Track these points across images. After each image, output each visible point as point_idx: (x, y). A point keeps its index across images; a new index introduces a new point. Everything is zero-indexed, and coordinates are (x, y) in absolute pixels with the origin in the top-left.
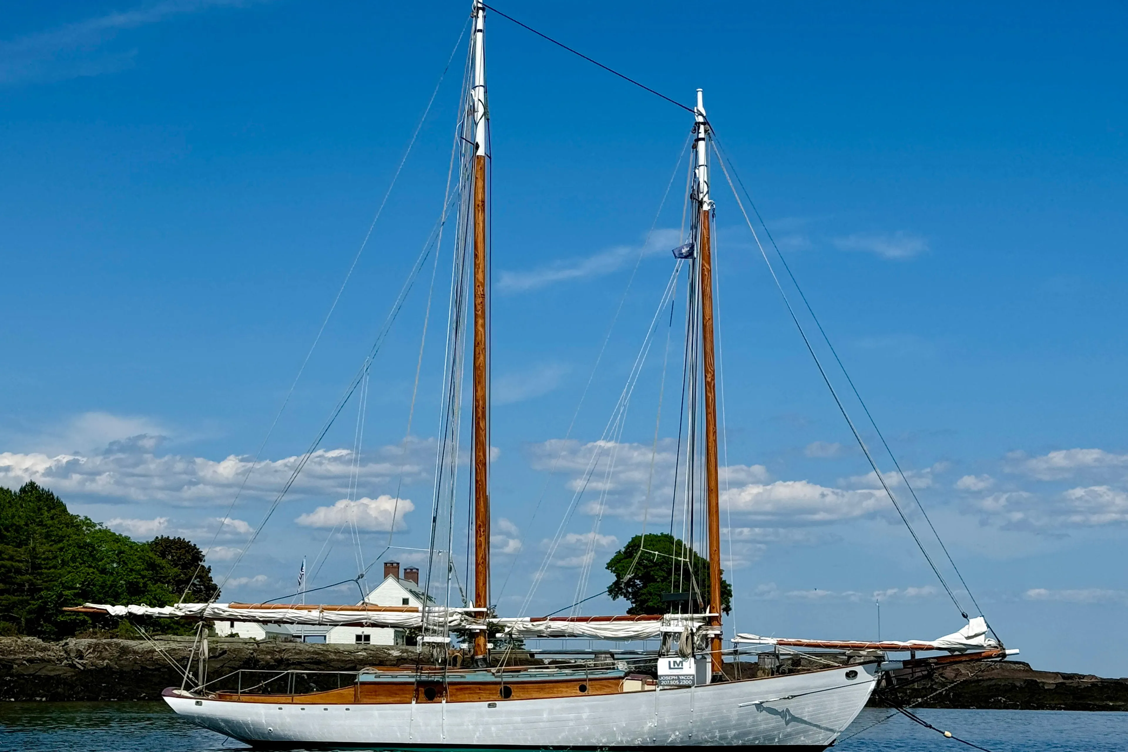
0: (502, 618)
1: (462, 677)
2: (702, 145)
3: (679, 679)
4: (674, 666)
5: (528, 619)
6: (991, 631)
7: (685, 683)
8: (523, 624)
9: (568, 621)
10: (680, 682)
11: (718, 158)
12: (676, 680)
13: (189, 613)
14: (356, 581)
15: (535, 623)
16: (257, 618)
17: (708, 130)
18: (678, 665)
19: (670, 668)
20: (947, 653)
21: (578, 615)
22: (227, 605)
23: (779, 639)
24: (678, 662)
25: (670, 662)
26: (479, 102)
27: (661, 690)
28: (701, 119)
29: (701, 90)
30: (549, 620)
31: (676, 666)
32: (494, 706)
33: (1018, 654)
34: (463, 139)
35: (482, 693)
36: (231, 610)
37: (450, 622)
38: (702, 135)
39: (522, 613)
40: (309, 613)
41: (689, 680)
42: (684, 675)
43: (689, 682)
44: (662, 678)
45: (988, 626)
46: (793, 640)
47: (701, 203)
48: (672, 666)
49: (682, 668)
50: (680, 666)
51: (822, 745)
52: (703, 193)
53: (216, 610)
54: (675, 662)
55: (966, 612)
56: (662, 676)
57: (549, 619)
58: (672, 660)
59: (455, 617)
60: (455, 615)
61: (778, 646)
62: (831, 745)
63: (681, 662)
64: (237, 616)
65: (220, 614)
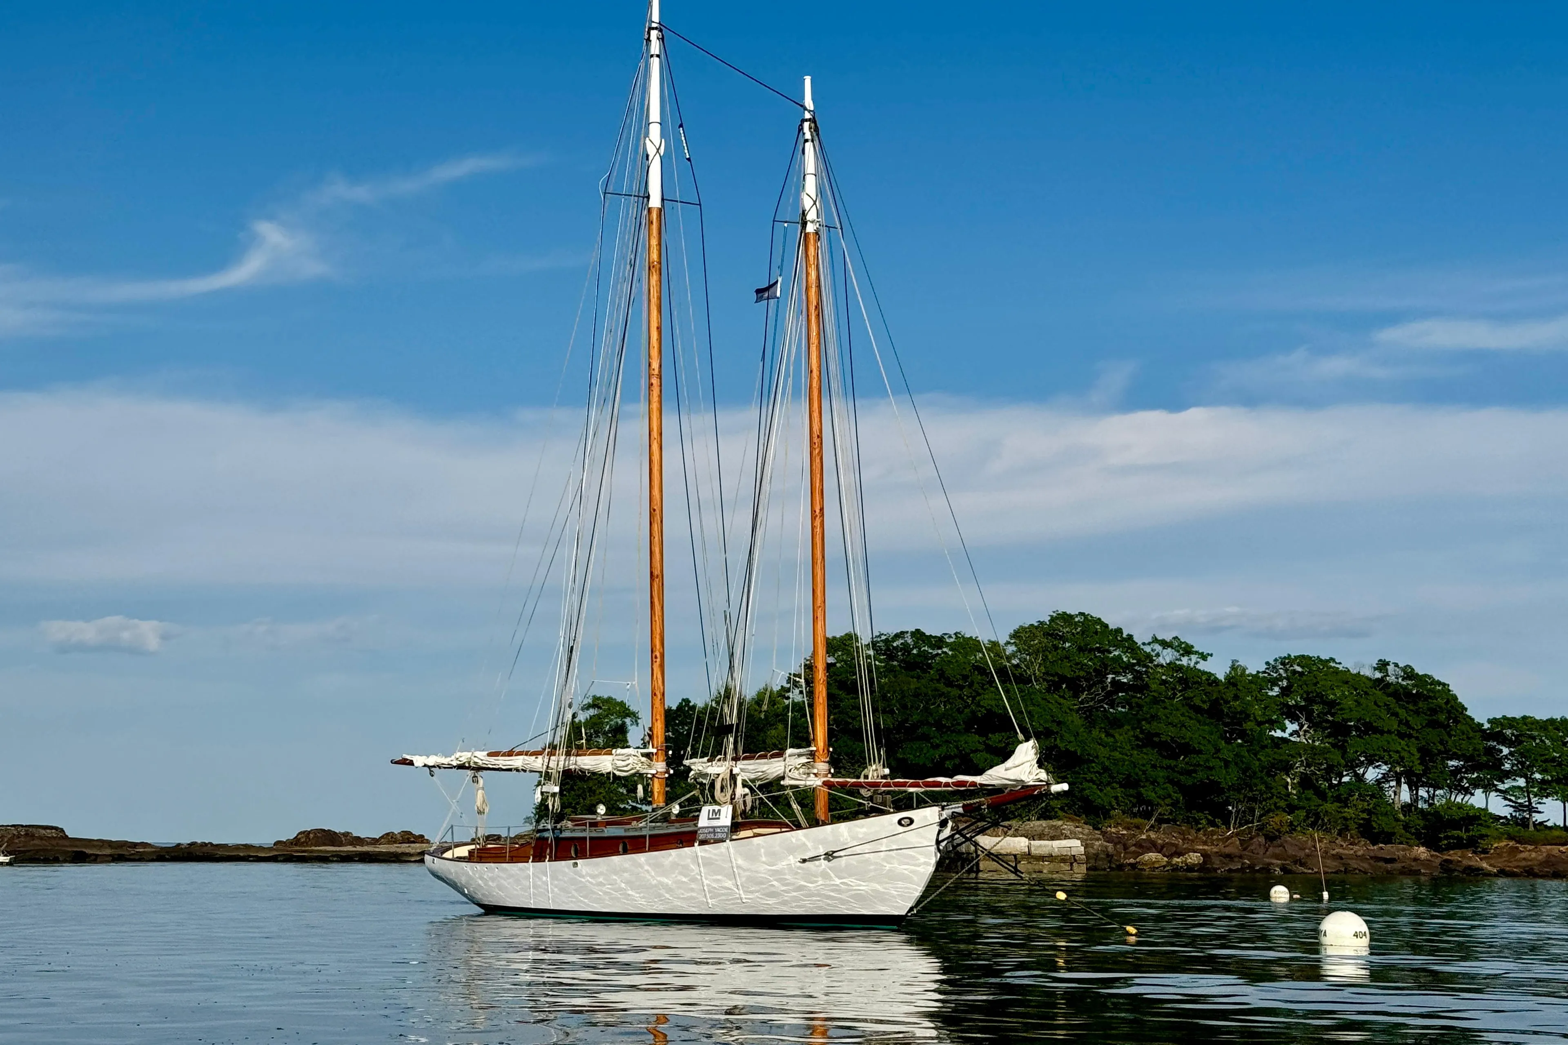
2: (808, 148)
3: (714, 832)
4: (712, 815)
7: (719, 836)
10: (715, 836)
12: (712, 833)
18: (716, 814)
19: (709, 818)
24: (716, 811)
25: (709, 811)
27: (698, 845)
28: (807, 116)
31: (714, 817)
32: (576, 865)
38: (808, 135)
41: (723, 832)
42: (719, 827)
43: (723, 835)
44: (701, 830)
47: (804, 224)
48: (711, 817)
49: (719, 818)
50: (718, 816)
54: (714, 811)
58: (712, 808)
60: (630, 758)
63: (719, 811)
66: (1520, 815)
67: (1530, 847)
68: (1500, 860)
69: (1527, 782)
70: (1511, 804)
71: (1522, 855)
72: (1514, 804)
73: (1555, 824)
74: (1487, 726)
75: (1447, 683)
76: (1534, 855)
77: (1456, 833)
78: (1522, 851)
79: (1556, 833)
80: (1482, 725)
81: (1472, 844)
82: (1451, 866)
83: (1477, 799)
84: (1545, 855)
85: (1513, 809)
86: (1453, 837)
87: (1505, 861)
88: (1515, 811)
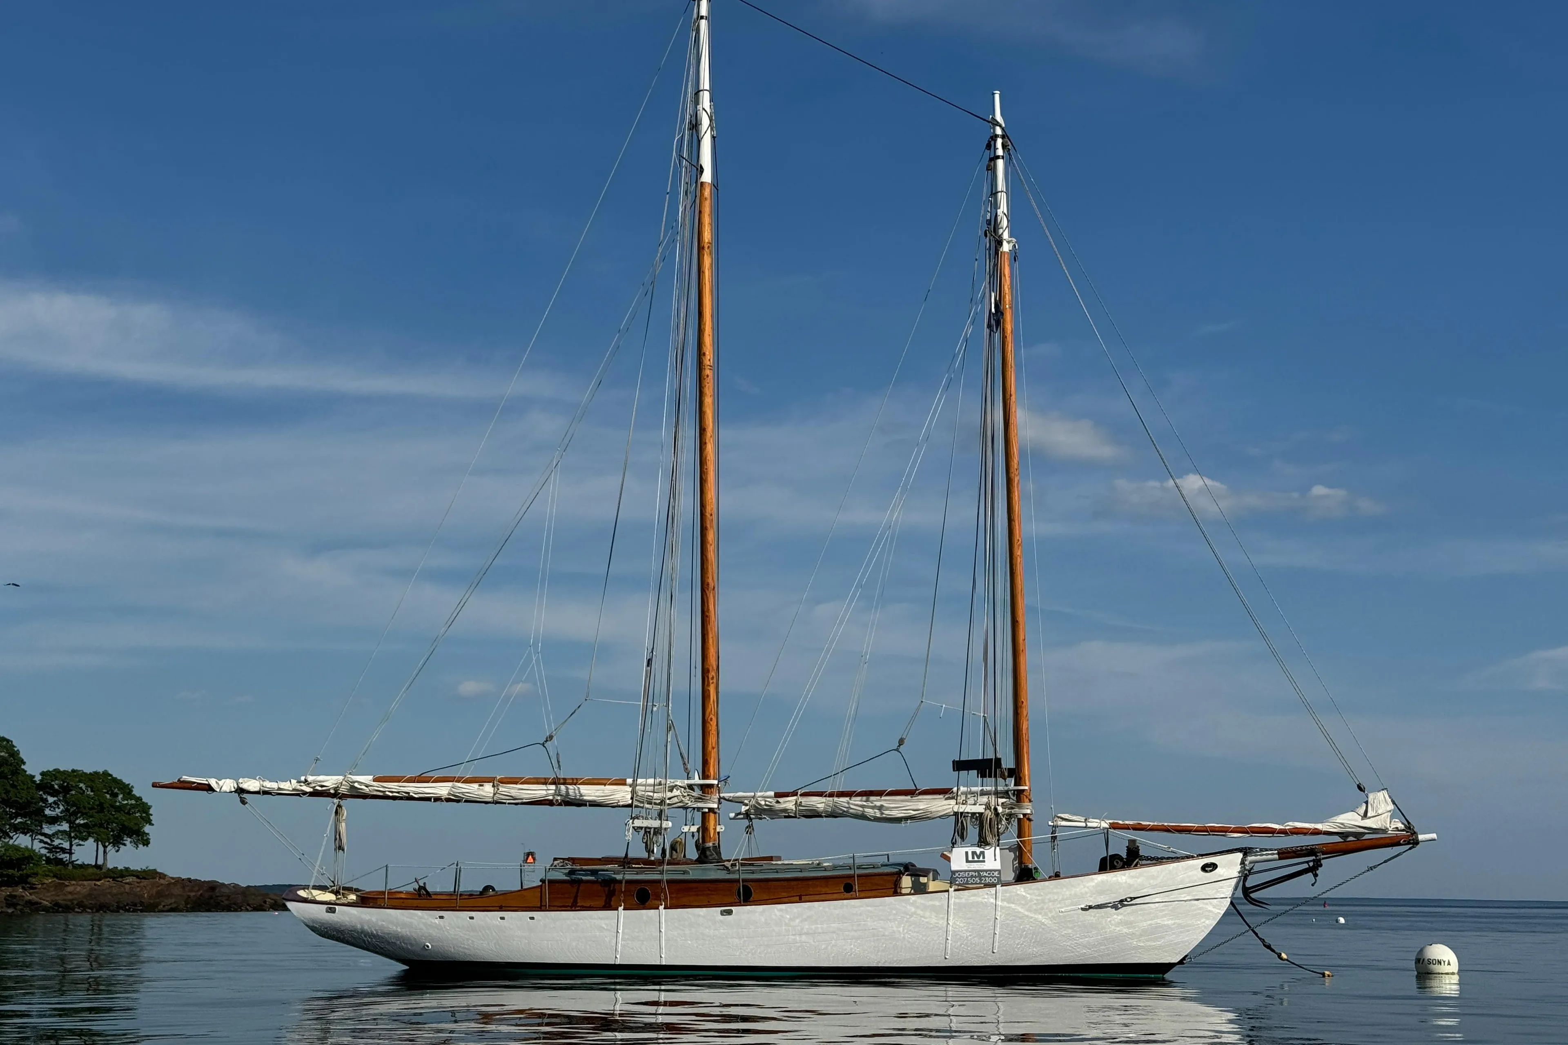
0: (736, 792)
1: (685, 872)
2: (1000, 163)
3: (980, 877)
4: (973, 858)
5: (772, 793)
6: (1399, 811)
7: (988, 880)
8: (766, 801)
9: (825, 796)
10: (981, 880)
11: (1022, 181)
12: (976, 877)
13: (320, 788)
14: (543, 745)
15: (781, 800)
16: (411, 794)
17: (1009, 145)
18: (978, 857)
19: (967, 861)
20: (1337, 839)
21: (839, 788)
22: (371, 777)
23: (1111, 821)
24: (978, 853)
25: (967, 853)
26: (704, 112)
27: (955, 890)
28: (998, 131)
29: (999, 92)
30: (801, 795)
31: (976, 859)
32: (730, 913)
33: (1435, 840)
34: (683, 158)
35: (712, 894)
36: (375, 784)
37: (669, 799)
38: (1000, 152)
39: (763, 786)
40: (481, 788)
41: (993, 877)
42: (986, 871)
43: (993, 880)
44: (957, 875)
45: (1394, 803)
46: (1131, 823)
47: (1000, 243)
48: (970, 858)
49: (984, 861)
50: (981, 859)
51: (1170, 963)
52: (1002, 228)
53: (356, 785)
54: (974, 853)
55: (1364, 784)
56: (957, 871)
57: (799, 793)
58: (970, 850)
59: (676, 792)
60: (675, 790)
61: (1112, 830)
62: (1181, 962)
63: (982, 853)
64: (385, 792)
65: (362, 789)
66: (53, 855)
67: (74, 882)
68: (49, 894)
69: (70, 827)
70: (47, 846)
71: (69, 889)
72: (49, 846)
73: (83, 863)
74: (38, 778)
75: (11, 739)
76: (79, 889)
77: (11, 872)
78: (67, 886)
79: (91, 870)
80: (34, 777)
81: (23, 881)
82: (14, 900)
83: (23, 841)
84: (88, 888)
85: (47, 851)
86: (8, 876)
87: (52, 895)
88: (48, 852)
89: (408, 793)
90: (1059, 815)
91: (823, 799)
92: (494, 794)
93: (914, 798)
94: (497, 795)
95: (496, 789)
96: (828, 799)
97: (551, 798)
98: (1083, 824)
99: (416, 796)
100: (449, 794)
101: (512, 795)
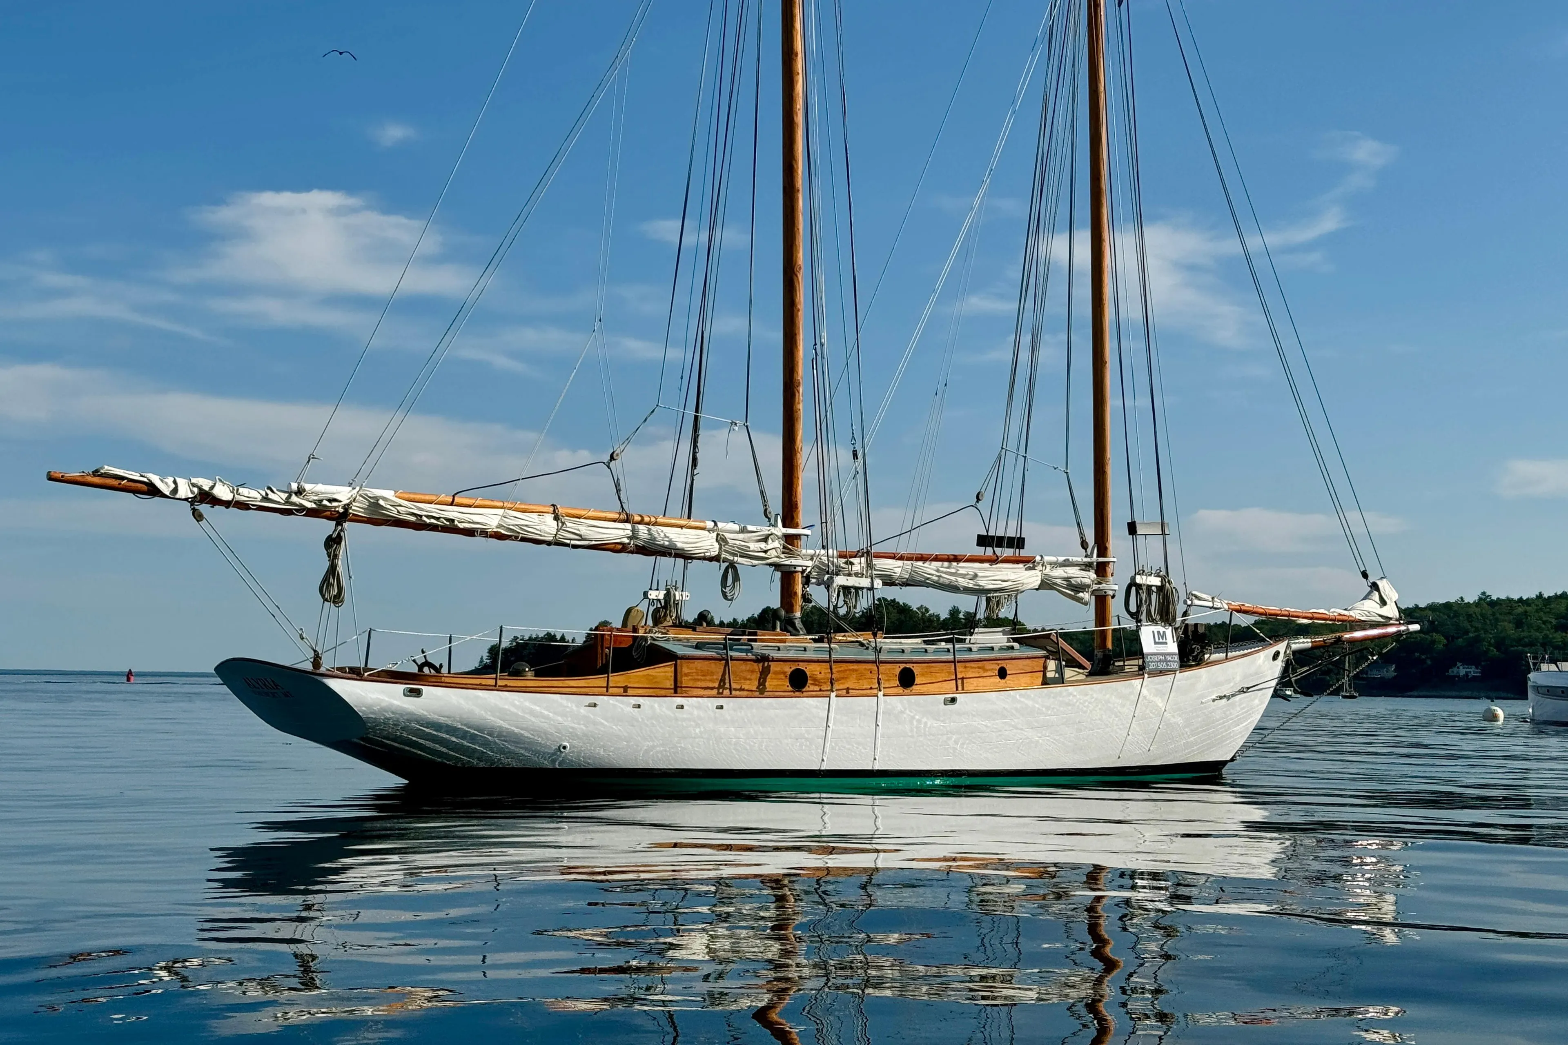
5: (835, 552)
7: (1172, 666)
9: (898, 559)
19: (1156, 643)
31: (1161, 640)
40: (542, 519)
50: (1164, 641)
51: (1225, 761)
61: (1233, 612)
62: (1232, 760)
64: (421, 516)
65: (386, 509)
89: (453, 521)
90: (1194, 592)
91: (900, 563)
92: (558, 530)
93: (993, 566)
94: (561, 533)
95: (560, 524)
96: (906, 562)
97: (626, 541)
98: (1210, 604)
99: (461, 526)
100: (500, 526)
101: (582, 533)
